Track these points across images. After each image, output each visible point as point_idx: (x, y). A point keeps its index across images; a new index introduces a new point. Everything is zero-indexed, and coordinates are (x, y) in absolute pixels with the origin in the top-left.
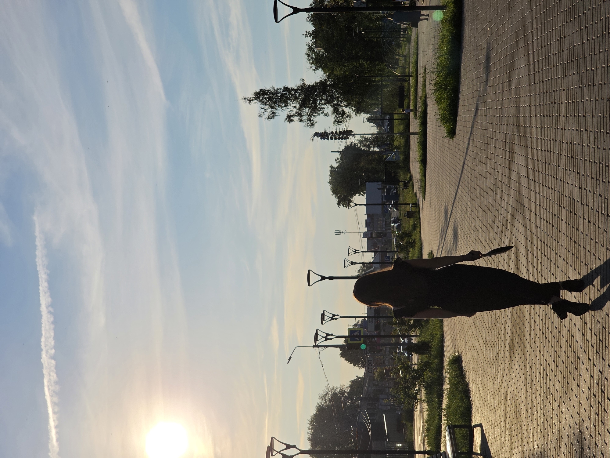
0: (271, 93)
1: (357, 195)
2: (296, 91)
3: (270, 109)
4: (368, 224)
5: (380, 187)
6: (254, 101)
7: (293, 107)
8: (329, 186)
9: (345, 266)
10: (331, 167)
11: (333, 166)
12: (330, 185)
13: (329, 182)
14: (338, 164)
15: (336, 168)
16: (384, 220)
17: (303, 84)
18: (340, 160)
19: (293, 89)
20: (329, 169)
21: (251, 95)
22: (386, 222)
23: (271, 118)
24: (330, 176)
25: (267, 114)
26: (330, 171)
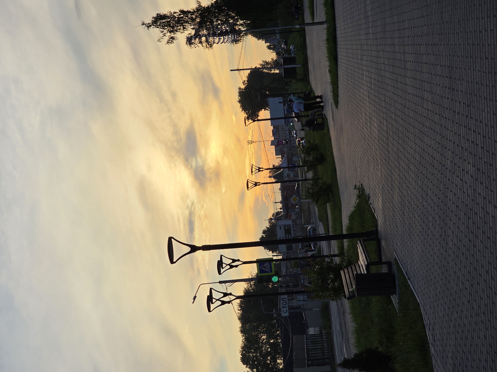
0: (168, 17)
1: (263, 110)
2: (193, 13)
3: (169, 34)
4: (274, 133)
5: (282, 100)
6: (152, 27)
7: (191, 28)
8: (239, 105)
9: (248, 188)
10: (240, 89)
11: (241, 87)
12: (240, 103)
13: (239, 101)
14: (245, 86)
15: (244, 89)
16: (288, 129)
17: (200, 6)
18: (246, 82)
19: (189, 12)
20: (238, 90)
21: (149, 20)
22: (289, 131)
23: (171, 43)
24: (239, 96)
25: (166, 38)
26: (239, 92)
